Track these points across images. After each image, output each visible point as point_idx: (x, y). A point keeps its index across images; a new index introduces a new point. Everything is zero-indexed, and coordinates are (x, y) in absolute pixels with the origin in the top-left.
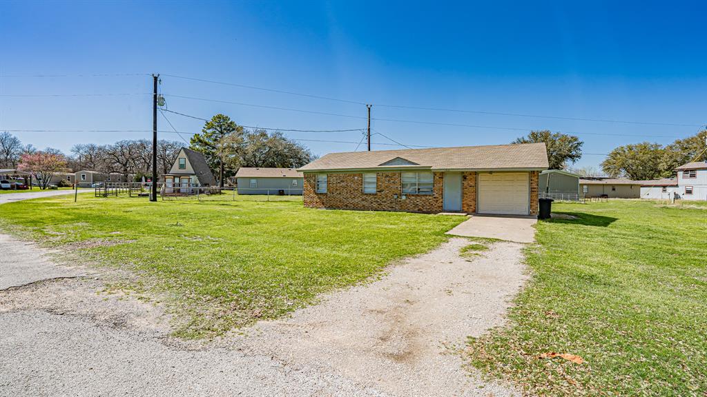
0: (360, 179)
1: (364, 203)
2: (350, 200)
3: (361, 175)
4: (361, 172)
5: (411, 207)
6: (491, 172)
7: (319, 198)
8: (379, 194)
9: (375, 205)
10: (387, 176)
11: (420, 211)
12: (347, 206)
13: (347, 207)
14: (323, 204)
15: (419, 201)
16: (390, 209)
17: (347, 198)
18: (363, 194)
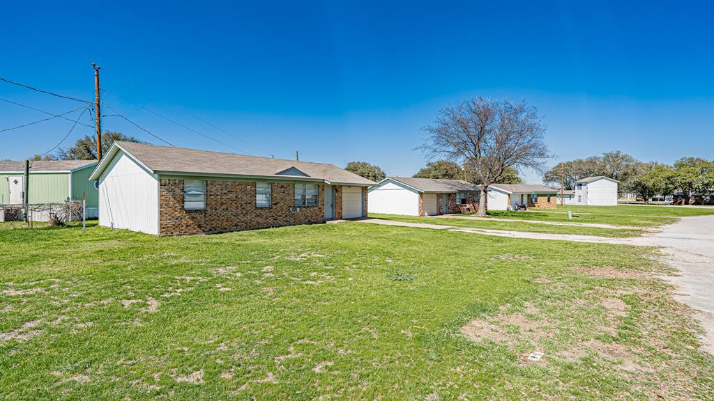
0: (254, 189)
1: (259, 219)
2: (241, 217)
3: (254, 185)
4: (254, 180)
5: (303, 218)
6: (349, 186)
7: (193, 218)
8: (275, 207)
9: (271, 221)
10: (282, 187)
11: (310, 223)
12: (237, 225)
13: (238, 228)
14: (200, 226)
15: (308, 212)
16: (285, 223)
17: (236, 215)
18: (257, 208)
